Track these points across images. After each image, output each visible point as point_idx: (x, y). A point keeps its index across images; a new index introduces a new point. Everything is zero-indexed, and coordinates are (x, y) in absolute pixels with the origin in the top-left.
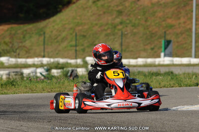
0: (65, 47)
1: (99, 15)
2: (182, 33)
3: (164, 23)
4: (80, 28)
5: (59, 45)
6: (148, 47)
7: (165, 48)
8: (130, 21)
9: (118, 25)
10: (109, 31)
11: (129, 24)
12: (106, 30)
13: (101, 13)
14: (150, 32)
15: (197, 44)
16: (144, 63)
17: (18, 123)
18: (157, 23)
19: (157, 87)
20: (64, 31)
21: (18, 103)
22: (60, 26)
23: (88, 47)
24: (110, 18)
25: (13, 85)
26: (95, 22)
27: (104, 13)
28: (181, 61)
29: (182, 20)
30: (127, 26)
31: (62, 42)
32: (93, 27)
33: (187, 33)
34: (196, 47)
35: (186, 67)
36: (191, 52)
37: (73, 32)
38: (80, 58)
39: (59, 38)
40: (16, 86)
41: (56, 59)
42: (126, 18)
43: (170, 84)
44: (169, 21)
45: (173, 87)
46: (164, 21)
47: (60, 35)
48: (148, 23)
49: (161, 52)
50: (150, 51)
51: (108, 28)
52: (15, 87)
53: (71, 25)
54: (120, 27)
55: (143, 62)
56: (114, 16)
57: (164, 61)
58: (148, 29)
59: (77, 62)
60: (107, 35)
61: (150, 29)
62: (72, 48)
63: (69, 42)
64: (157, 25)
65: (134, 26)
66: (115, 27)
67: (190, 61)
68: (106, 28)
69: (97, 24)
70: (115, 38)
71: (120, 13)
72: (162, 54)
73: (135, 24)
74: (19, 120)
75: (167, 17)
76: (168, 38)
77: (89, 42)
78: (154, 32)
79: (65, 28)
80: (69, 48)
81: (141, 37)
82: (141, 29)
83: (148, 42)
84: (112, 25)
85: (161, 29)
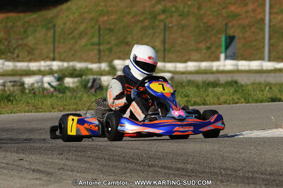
0: (84, 46)
2: (250, 26)
3: (224, 11)
4: (106, 18)
5: (76, 42)
6: (202, 46)
7: (227, 48)
8: (177, 8)
9: (159, 14)
10: (146, 23)
12: (142, 22)
14: (204, 24)
15: (272, 41)
16: (197, 69)
17: (15, 156)
18: (214, 11)
19: (214, 104)
20: (82, 23)
21: (15, 126)
22: (76, 15)
23: (116, 45)
24: (148, 4)
25: (9, 100)
26: (126, 11)
28: (249, 66)
29: (250, 7)
30: (172, 16)
31: (79, 38)
32: (124, 16)
33: (258, 25)
34: (270, 45)
35: (255, 75)
36: (263, 53)
37: (96, 24)
38: (105, 61)
39: (76, 33)
40: (14, 103)
41: (71, 64)
42: (171, 4)
43: (233, 99)
44: (233, 8)
45: (237, 103)
46: (224, 8)
47: (76, 29)
48: (202, 12)
49: (221, 52)
50: (205, 51)
51: (146, 19)
52: (12, 104)
53: (93, 15)
54: (162, 17)
55: (194, 66)
56: (153, 2)
57: (225, 66)
58: (202, 19)
59: (100, 68)
60: (143, 29)
61: (205, 20)
62: (94, 47)
63: (90, 39)
64: (215, 13)
65: (182, 15)
66: (155, 17)
67: (262, 66)
68: (142, 18)
69: (129, 13)
70: (155, 33)
72: (222, 56)
73: (183, 12)
74: (17, 152)
75: (230, 3)
76: (231, 32)
77: (118, 38)
78: (210, 24)
79: (84, 19)
80: (89, 47)
81: (192, 32)
82: (192, 20)
83: (202, 38)
84: (150, 14)
85: (220, 19)
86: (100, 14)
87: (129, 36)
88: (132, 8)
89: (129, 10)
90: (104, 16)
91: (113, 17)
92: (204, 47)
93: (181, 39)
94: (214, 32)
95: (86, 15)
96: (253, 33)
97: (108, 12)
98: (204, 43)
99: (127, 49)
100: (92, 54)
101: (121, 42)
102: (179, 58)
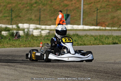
0: (1, 17)
2: (73, 10)
3: (62, 3)
4: (10, 5)
8: (42, 2)
9: (34, 4)
10: (28, 8)
11: (40, 3)
12: (26, 7)
14: (53, 9)
15: (84, 16)
18: (58, 3)
23: (15, 17)
26: (19, 2)
28: (78, 27)
29: (73, 2)
30: (39, 5)
32: (18, 5)
33: (77, 10)
34: (83, 19)
37: (6, 8)
44: (66, 2)
46: (62, 2)
48: (53, 3)
51: (28, 6)
53: (4, 4)
54: (35, 5)
55: (54, 27)
58: (52, 7)
59: (13, 27)
60: (27, 10)
61: (54, 7)
63: (3, 14)
64: (58, 4)
65: (44, 5)
66: (32, 5)
67: (83, 28)
68: (26, 6)
69: (20, 3)
70: (32, 12)
73: (44, 3)
77: (15, 14)
78: (56, 9)
80: (3, 18)
81: (48, 12)
82: (48, 7)
83: (52, 15)
84: (30, 4)
85: (60, 7)
86: (8, 4)
87: (21, 14)
88: (22, 1)
89: (20, 2)
90: (9, 4)
91: (14, 5)
92: (53, 19)
93: (43, 15)
95: (2, 4)
96: (75, 13)
97: (11, 3)
98: (53, 17)
99: (20, 19)
100: (4, 21)
101: (17, 16)
102: (43, 24)
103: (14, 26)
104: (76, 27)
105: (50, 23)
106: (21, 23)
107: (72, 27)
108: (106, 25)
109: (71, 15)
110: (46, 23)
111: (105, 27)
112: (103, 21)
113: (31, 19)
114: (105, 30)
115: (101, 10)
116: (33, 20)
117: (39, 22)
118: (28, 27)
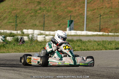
0: (6, 23)
1: (26, 4)
2: (77, 16)
3: (66, 10)
4: (15, 11)
5: (2, 21)
6: (57, 24)
7: (70, 25)
8: (45, 8)
9: (38, 10)
10: (32, 14)
12: (31, 13)
13: (28, 3)
14: (57, 15)
20: (5, 13)
22: (2, 10)
24: (33, 6)
26: (24, 9)
27: (30, 3)
28: (81, 33)
29: (77, 8)
30: (43, 11)
31: (4, 20)
32: (23, 11)
33: (80, 16)
37: (11, 14)
39: (2, 18)
42: (43, 6)
44: (69, 8)
46: (66, 8)
47: (2, 16)
48: (57, 10)
49: (67, 27)
51: (32, 12)
53: (9, 10)
54: (39, 12)
56: (36, 5)
57: (71, 33)
58: (56, 13)
60: (31, 16)
61: (58, 13)
62: (10, 24)
63: (8, 20)
64: (62, 10)
65: (48, 11)
66: (36, 12)
67: (87, 33)
69: (25, 10)
70: (36, 18)
71: (39, 3)
72: (68, 29)
73: (48, 9)
75: (68, 6)
77: (20, 20)
78: (60, 15)
79: (6, 12)
80: (8, 24)
81: (52, 18)
82: (52, 13)
83: (56, 21)
84: (34, 11)
85: (64, 13)
86: (12, 10)
87: (25, 19)
89: (25, 8)
91: (18, 11)
92: (57, 25)
93: (47, 21)
94: (62, 18)
95: (6, 10)
96: (78, 19)
97: (16, 9)
98: (57, 23)
99: (24, 25)
100: (9, 26)
101: (22, 22)
102: (47, 30)
103: (19, 32)
104: (79, 33)
105: (54, 28)
106: (26, 29)
107: (75, 33)
108: (109, 31)
109: (75, 21)
110: (50, 29)
111: (108, 33)
112: (107, 27)
113: (35, 25)
114: (108, 35)
115: (104, 16)
116: (37, 26)
117: (43, 28)
118: (32, 33)
